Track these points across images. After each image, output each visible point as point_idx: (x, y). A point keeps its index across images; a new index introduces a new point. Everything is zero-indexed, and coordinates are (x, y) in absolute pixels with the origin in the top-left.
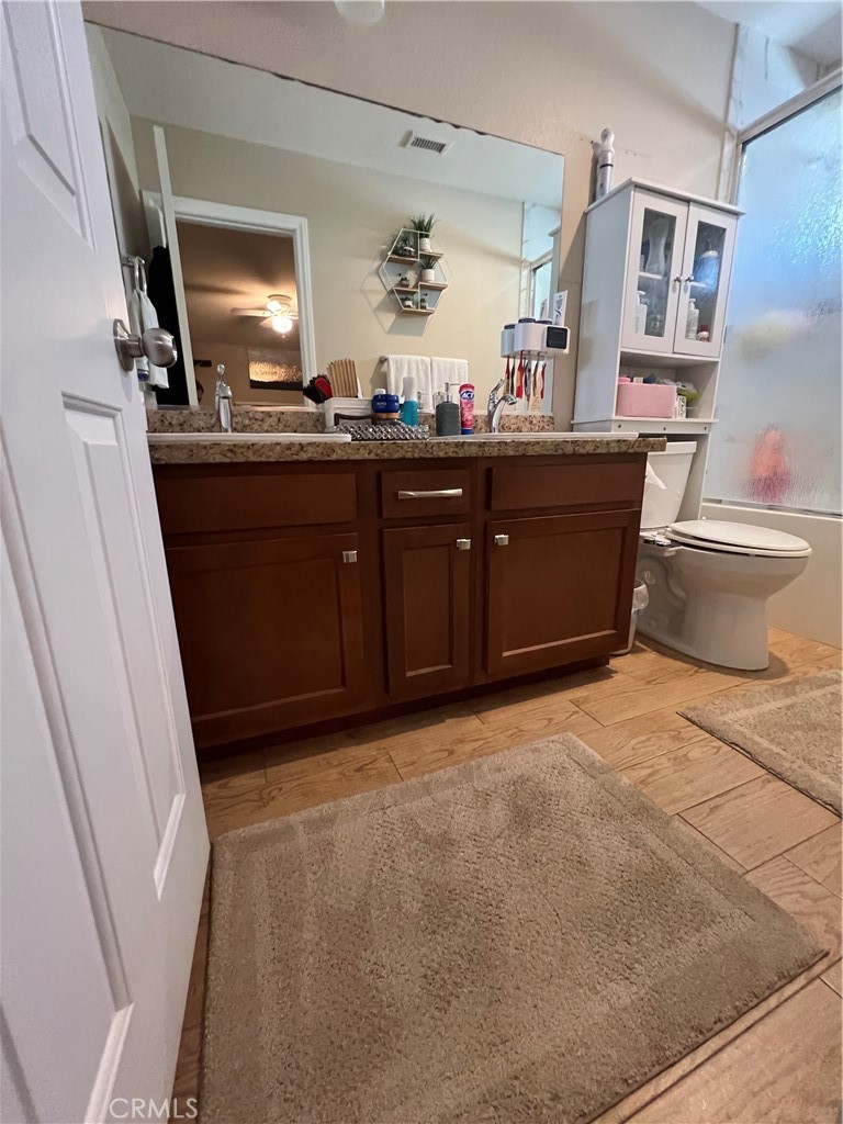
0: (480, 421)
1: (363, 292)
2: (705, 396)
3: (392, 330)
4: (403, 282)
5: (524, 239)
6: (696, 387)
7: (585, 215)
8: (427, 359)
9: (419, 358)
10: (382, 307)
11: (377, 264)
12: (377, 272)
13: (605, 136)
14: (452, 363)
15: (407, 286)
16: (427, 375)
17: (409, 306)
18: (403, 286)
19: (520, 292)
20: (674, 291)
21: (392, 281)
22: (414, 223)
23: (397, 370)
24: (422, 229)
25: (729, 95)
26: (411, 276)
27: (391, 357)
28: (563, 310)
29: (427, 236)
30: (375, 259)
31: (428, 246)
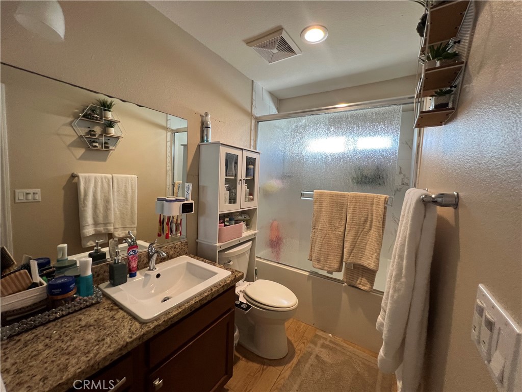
0: (142, 256)
1: (59, 135)
2: (253, 220)
3: (82, 158)
4: (91, 133)
5: (168, 119)
6: (249, 217)
7: (199, 146)
8: (110, 176)
9: (103, 175)
10: (74, 145)
11: (70, 119)
12: (70, 124)
13: (206, 115)
14: (127, 178)
15: (95, 135)
16: (109, 185)
17: (96, 146)
18: (91, 135)
19: (167, 142)
20: (239, 184)
21: (82, 131)
22: (100, 102)
23: (86, 183)
24: (107, 106)
25: (252, 104)
26: (98, 130)
27: (81, 175)
28: (190, 192)
29: (109, 111)
30: (69, 116)
31: (110, 115)
